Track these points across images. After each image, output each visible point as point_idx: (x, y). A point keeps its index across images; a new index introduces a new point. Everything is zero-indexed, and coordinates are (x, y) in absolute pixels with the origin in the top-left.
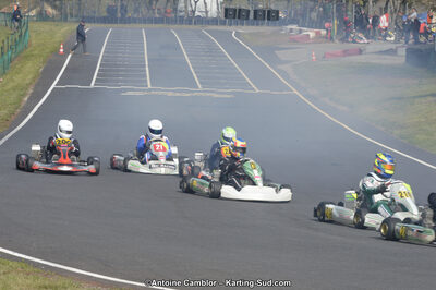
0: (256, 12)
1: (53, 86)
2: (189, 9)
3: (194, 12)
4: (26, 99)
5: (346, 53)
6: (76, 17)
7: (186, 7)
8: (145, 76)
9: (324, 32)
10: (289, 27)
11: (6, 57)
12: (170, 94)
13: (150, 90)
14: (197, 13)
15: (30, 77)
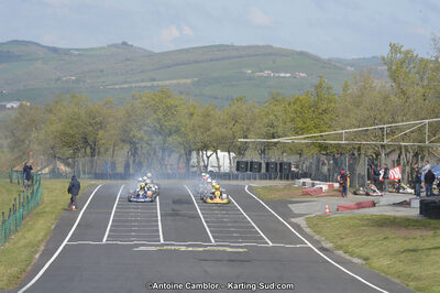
0: (267, 164)
1: (65, 242)
2: (202, 164)
3: (206, 167)
4: (37, 256)
5: (360, 206)
6: (89, 173)
7: (198, 162)
8: (158, 231)
9: (337, 185)
10: (302, 180)
11: (17, 214)
12: (183, 249)
13: (163, 245)
14: (210, 169)
15: (42, 234)
